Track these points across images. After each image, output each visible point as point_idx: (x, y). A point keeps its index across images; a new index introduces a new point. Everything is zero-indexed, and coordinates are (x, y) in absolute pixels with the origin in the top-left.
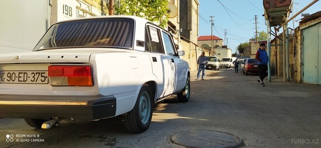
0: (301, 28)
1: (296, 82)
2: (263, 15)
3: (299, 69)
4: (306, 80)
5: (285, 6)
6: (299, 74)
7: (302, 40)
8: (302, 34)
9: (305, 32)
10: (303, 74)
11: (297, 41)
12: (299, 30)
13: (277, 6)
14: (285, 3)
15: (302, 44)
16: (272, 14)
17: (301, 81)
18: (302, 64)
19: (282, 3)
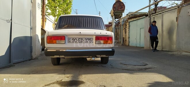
0: (129, 21)
1: (126, 45)
2: (110, 13)
3: (127, 40)
4: (130, 45)
5: (122, 10)
6: (127, 42)
7: (129, 26)
8: (129, 24)
9: (131, 23)
10: (129, 42)
11: (126, 27)
12: (128, 22)
13: (119, 10)
14: (122, 9)
15: (129, 28)
16: (116, 13)
17: (129, 45)
18: (129, 38)
19: (121, 9)
